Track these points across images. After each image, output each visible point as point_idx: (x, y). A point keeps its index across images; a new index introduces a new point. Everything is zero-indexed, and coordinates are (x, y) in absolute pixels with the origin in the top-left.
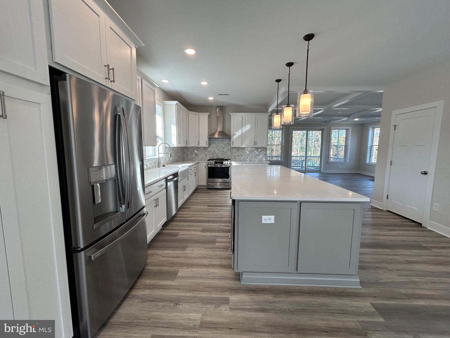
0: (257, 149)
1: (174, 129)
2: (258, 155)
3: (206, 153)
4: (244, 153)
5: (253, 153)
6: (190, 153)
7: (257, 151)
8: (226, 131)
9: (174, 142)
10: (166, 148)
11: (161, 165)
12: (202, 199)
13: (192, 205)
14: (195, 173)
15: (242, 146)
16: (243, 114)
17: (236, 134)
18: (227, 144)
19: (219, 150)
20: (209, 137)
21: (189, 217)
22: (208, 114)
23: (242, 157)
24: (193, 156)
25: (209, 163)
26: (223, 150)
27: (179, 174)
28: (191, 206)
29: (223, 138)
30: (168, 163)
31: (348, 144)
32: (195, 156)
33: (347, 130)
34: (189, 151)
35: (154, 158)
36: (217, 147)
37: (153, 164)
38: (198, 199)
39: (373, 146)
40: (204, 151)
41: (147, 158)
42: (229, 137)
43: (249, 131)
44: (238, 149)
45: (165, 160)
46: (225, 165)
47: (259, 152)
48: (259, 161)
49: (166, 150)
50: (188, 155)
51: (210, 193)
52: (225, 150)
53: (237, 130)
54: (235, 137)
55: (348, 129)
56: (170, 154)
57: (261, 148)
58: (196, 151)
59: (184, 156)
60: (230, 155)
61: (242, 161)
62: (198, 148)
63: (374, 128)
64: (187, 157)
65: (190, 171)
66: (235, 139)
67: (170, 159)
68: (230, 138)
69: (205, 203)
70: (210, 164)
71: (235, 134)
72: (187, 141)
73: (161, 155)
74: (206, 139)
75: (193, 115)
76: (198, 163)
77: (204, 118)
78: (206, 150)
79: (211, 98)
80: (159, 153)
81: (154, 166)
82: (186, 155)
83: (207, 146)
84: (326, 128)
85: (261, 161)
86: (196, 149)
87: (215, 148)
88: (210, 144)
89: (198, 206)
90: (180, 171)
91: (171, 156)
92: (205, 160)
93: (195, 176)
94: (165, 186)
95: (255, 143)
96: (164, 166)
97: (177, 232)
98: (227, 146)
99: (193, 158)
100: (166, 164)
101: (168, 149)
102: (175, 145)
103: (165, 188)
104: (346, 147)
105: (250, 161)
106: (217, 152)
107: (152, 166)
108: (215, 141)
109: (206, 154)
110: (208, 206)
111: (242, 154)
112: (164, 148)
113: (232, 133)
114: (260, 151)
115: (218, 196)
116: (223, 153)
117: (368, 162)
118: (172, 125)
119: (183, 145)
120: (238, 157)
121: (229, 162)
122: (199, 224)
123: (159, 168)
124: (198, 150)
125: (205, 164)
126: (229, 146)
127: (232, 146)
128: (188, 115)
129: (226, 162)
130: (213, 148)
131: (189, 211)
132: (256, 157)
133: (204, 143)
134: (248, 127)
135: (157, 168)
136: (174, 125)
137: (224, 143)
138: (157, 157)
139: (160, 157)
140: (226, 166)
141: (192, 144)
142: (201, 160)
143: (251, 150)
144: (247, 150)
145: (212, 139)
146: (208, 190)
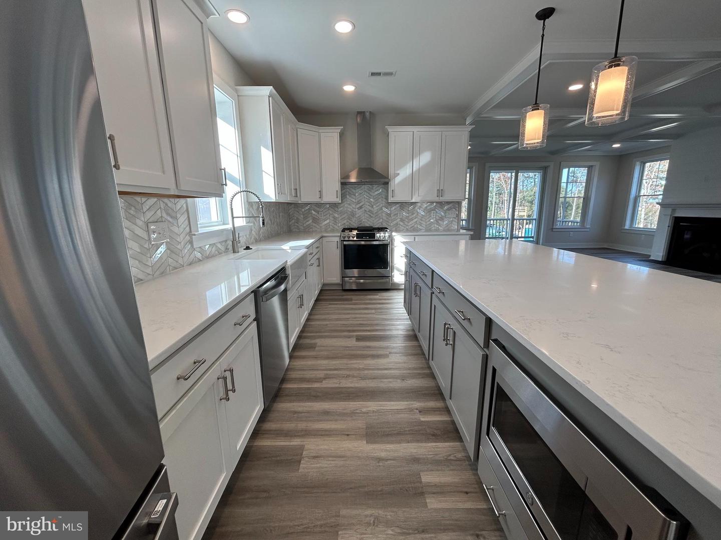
0: (441, 204)
1: (267, 159)
2: (442, 219)
3: (336, 215)
4: (413, 214)
5: (432, 214)
6: (302, 216)
7: (441, 210)
8: (378, 167)
9: (269, 191)
10: (250, 204)
11: (241, 247)
12: (337, 320)
13: (322, 337)
14: (319, 259)
15: (412, 199)
16: (416, 129)
17: (401, 175)
18: (380, 197)
19: (363, 209)
20: (343, 181)
21: (319, 380)
22: (338, 129)
23: (411, 223)
24: (307, 223)
25: (344, 237)
26: (370, 208)
27: (289, 272)
28: (319, 342)
29: (371, 183)
30: (258, 241)
31: (589, 194)
32: (312, 222)
33: (590, 168)
34: (301, 213)
35: (222, 231)
36: (358, 203)
37: (219, 245)
38: (330, 320)
39: (640, 196)
40: (331, 212)
41: (201, 231)
42: (386, 180)
43: (427, 166)
44: (403, 205)
45: (251, 233)
46: (380, 241)
47: (445, 213)
48: (444, 231)
49: (251, 209)
50: (298, 221)
51: (351, 300)
52: (375, 209)
53: (402, 164)
54: (398, 180)
55: (592, 166)
56: (261, 219)
57: (448, 203)
58: (314, 213)
59: (291, 223)
60: (385, 218)
61: (411, 232)
62: (319, 205)
63: (644, 163)
64: (296, 224)
65: (309, 257)
66: (399, 183)
67: (262, 230)
68: (387, 183)
69: (349, 331)
70: (346, 239)
71: (398, 174)
72: (296, 189)
73: (240, 223)
74: (337, 186)
75: (306, 131)
76: (322, 237)
77: (330, 137)
78: (336, 209)
79: (349, 88)
80: (233, 218)
81: (223, 249)
82: (293, 221)
83: (339, 200)
84: (552, 165)
85: (449, 230)
86: (316, 208)
87: (354, 206)
88: (343, 196)
89: (334, 340)
90: (289, 263)
91: (263, 224)
92: (333, 231)
93: (319, 266)
94: (253, 316)
95: (440, 192)
96: (248, 248)
97: (296, 442)
98: (380, 200)
99: (309, 226)
100: (252, 243)
101: (255, 207)
102: (271, 196)
103: (254, 320)
104: (586, 199)
105: (427, 231)
106: (359, 213)
107: (218, 250)
108: (354, 191)
109: (335, 218)
110: (359, 339)
111: (410, 217)
112: (247, 206)
113: (391, 171)
114: (448, 209)
115: (371, 309)
116: (372, 215)
117: (627, 226)
118: (261, 147)
119: (287, 198)
120: (401, 223)
121: (387, 234)
122: (352, 405)
123: (237, 255)
124: (318, 209)
125: (337, 239)
126: (384, 200)
127: (391, 200)
128: (295, 132)
129: (382, 234)
130: (349, 204)
131: (316, 358)
132: (440, 222)
133: (331, 193)
134: (425, 158)
135: (232, 256)
136: (267, 149)
137: (372, 194)
138: (230, 226)
139: (235, 226)
140: (381, 243)
141: (308, 196)
142: (326, 231)
143: (429, 208)
144: (420, 207)
145: (348, 186)
146: (344, 293)
